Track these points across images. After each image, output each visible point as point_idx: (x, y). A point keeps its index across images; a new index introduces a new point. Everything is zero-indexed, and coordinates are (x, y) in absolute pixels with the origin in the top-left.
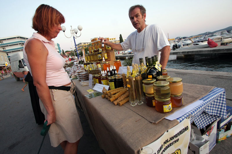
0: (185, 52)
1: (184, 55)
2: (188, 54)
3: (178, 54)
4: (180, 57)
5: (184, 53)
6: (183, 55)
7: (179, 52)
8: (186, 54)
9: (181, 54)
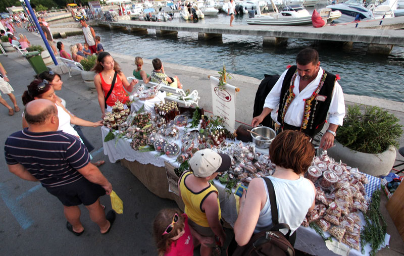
0: (280, 32)
1: (276, 37)
2: (284, 37)
3: (267, 34)
4: (270, 40)
5: (278, 34)
6: (275, 39)
7: (269, 32)
8: (281, 36)
9: (272, 35)
